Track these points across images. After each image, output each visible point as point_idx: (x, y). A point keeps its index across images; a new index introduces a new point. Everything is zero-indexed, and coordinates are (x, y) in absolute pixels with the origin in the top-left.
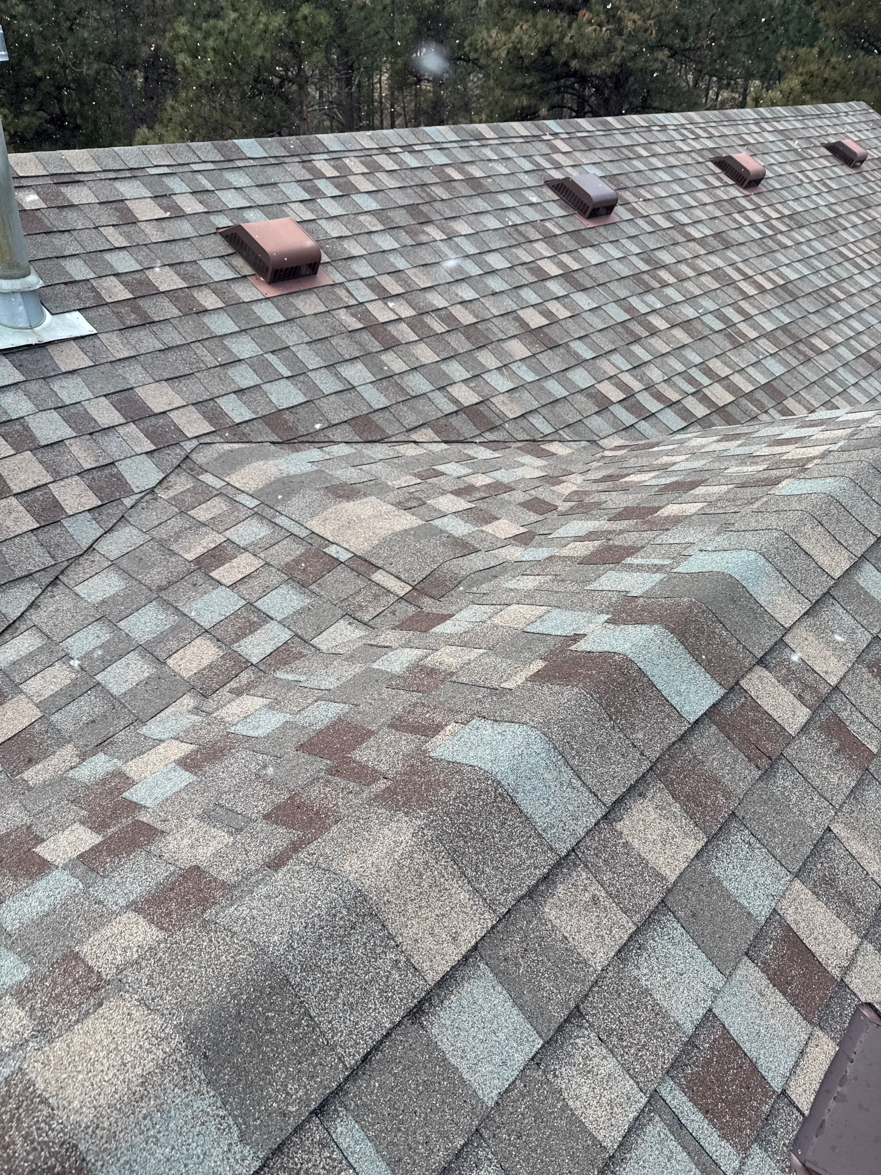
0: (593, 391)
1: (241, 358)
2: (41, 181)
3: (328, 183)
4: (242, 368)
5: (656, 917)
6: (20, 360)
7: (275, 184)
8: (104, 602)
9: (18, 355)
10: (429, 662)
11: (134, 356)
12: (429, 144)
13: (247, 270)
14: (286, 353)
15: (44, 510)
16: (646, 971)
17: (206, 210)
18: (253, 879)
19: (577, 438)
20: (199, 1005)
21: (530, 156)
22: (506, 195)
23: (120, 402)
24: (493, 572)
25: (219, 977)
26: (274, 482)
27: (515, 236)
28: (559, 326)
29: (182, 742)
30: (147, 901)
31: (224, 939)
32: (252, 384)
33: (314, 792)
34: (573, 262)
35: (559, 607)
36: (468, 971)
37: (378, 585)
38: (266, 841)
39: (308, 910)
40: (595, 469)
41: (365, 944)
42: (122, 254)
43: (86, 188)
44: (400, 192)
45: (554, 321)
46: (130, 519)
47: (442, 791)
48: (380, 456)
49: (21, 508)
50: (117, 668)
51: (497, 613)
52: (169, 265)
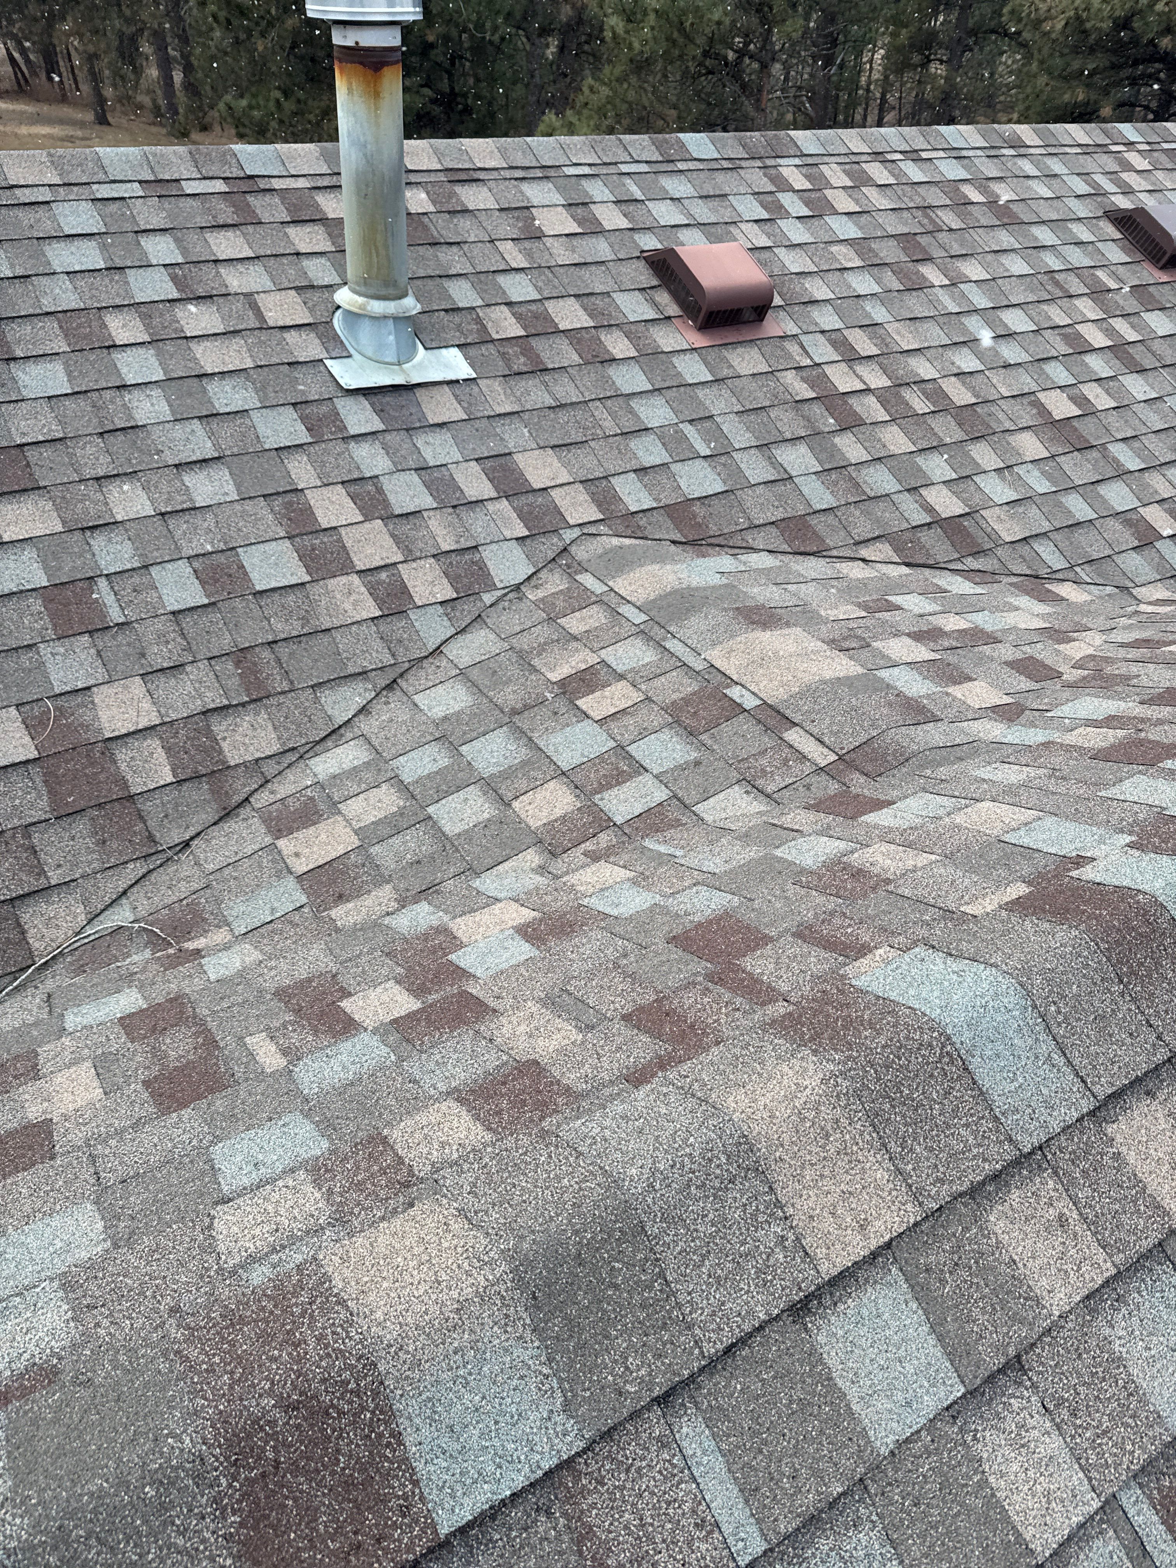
0: (1134, 517)
1: (650, 426)
2: (432, 178)
3: (795, 198)
4: (649, 439)
5: (1147, 1264)
6: (381, 404)
7: (726, 195)
8: (446, 718)
9: (379, 397)
10: (856, 859)
11: (517, 412)
12: (943, 149)
13: (673, 309)
14: (707, 424)
15: (389, 594)
16: (1122, 1333)
17: (630, 226)
18: (607, 1091)
19: (1102, 581)
20: (533, 1232)
21: (1088, 174)
22: (1044, 228)
23: (494, 469)
24: (958, 752)
25: (560, 1204)
26: (670, 593)
27: (1049, 288)
28: (1096, 420)
29: (522, 905)
30: (473, 1091)
31: (567, 1158)
32: (658, 461)
33: (689, 999)
34: (1130, 331)
35: (1056, 815)
36: (875, 1273)
37: (791, 746)
38: (625, 1048)
39: (676, 1145)
40: (1124, 628)
41: (745, 1205)
42: (519, 277)
43: (485, 189)
44: (892, 216)
45: (1089, 411)
46: (488, 621)
47: (867, 1033)
48: (814, 575)
49: (363, 589)
50: (453, 802)
51: (960, 809)
52: (574, 296)
